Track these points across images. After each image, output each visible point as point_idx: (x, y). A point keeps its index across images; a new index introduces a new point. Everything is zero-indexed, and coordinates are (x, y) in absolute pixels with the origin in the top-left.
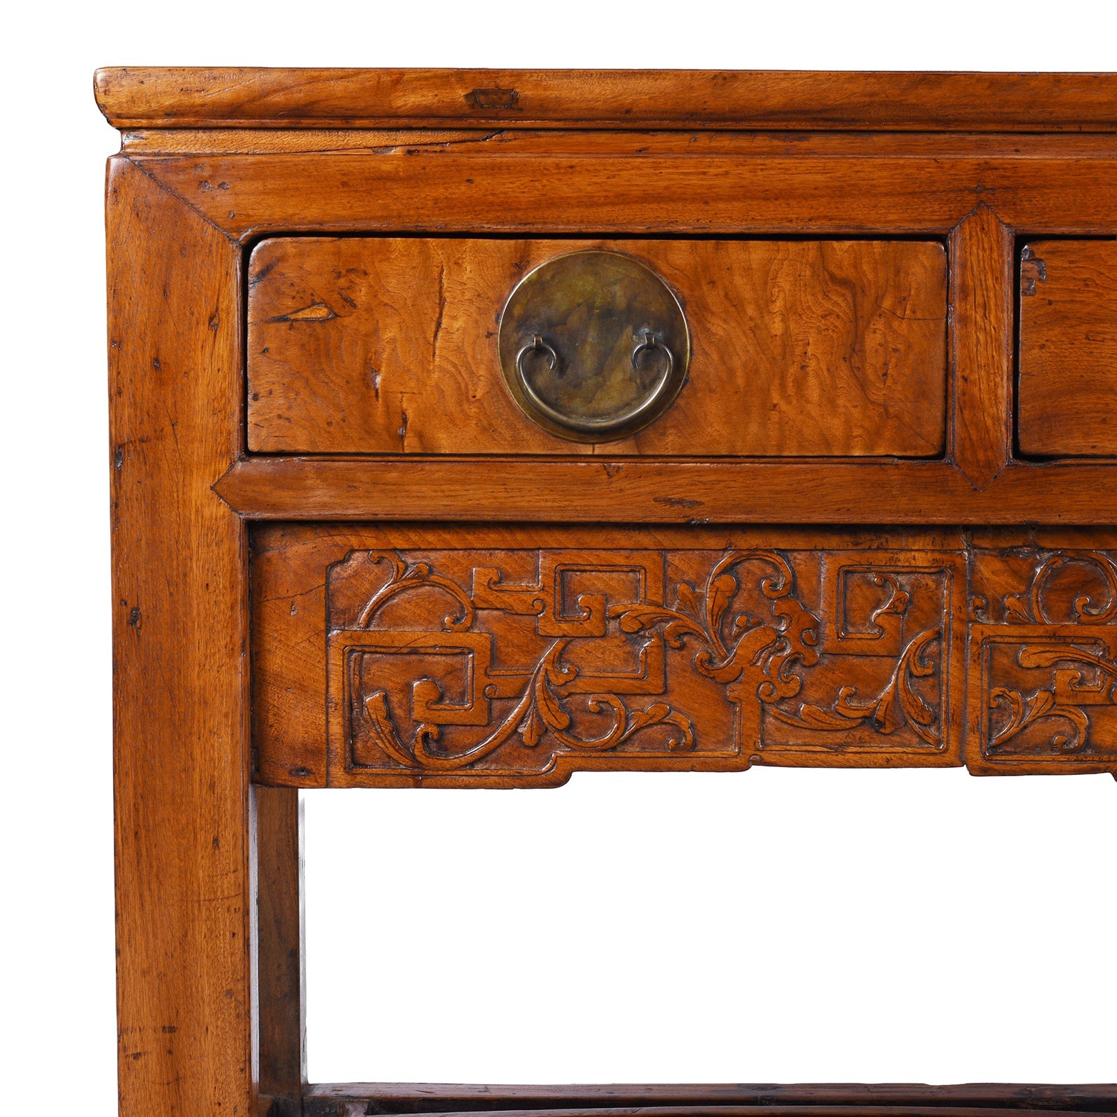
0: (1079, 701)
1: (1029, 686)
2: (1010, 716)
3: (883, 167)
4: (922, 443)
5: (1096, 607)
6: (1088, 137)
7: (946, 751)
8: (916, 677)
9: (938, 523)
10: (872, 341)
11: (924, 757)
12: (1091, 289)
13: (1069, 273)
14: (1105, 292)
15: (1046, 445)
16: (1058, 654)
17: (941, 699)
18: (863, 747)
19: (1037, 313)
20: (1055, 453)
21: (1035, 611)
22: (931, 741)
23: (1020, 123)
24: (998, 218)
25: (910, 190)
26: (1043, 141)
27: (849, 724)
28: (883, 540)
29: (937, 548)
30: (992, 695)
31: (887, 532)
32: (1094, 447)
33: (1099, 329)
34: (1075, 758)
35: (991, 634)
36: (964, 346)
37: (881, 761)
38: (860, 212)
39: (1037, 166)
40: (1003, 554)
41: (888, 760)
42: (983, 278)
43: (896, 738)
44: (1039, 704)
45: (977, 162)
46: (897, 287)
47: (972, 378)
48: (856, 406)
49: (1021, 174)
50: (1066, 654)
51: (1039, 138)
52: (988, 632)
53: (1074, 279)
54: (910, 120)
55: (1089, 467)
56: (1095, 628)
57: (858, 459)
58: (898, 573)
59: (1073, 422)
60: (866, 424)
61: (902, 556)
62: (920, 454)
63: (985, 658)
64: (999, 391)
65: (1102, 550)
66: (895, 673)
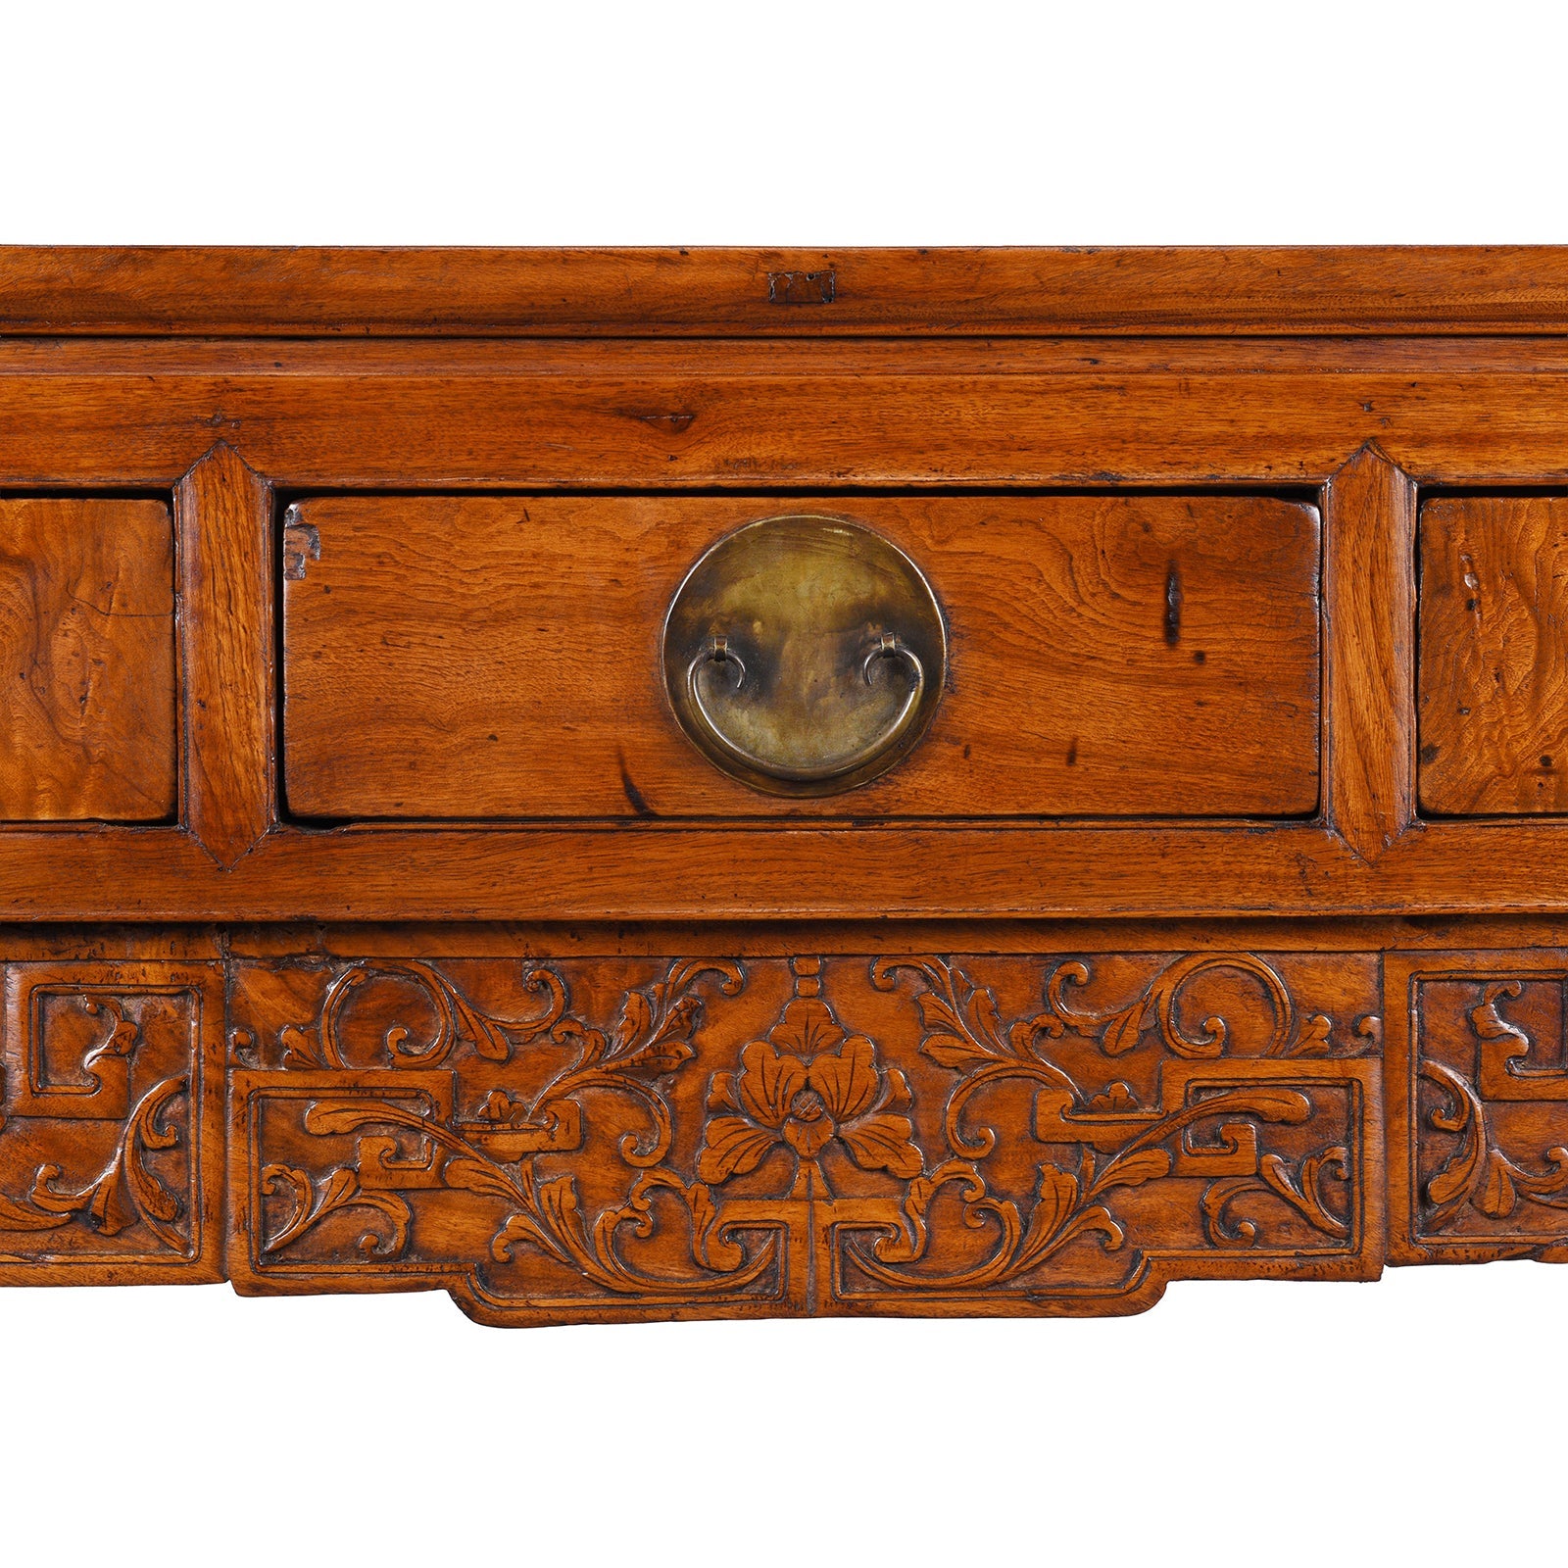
0: (395, 1183)
1: (322, 1160)
2: (294, 1207)
3: (73, 388)
4: (143, 800)
5: (418, 1042)
6: (383, 344)
7: (197, 1259)
8: (153, 1150)
9: (165, 919)
10: (62, 647)
11: (165, 1269)
12: (388, 569)
13: (354, 546)
14: (408, 574)
15: (327, 802)
16: (363, 1114)
17: (189, 1183)
18: (75, 1255)
19: (308, 605)
20: (341, 814)
21: (327, 1049)
22: (175, 1245)
23: (276, 322)
24: (245, 463)
25: (112, 423)
26: (317, 350)
27: (51, 1221)
28: (97, 946)
29: (178, 957)
30: (266, 1176)
31: (102, 934)
32: (398, 805)
33: (401, 629)
34: (390, 1268)
35: (262, 1085)
36: (201, 655)
37: (100, 1276)
38: (38, 456)
39: (302, 387)
40: (279, 965)
41: (111, 1275)
42: (225, 554)
43: (123, 1241)
44: (336, 1189)
45: (213, 380)
46: (98, 567)
47: (212, 702)
48: (41, 746)
49: (278, 398)
50: (374, 1114)
51: (310, 345)
52: (257, 1082)
53: (363, 553)
54: (110, 319)
55: (391, 835)
56: (417, 1075)
57: (46, 825)
58: (123, 995)
59: (366, 768)
60: (58, 773)
61: (126, 970)
62: (139, 817)
63: (253, 1121)
64: (254, 722)
65: (425, 959)
66: (121, 1144)
